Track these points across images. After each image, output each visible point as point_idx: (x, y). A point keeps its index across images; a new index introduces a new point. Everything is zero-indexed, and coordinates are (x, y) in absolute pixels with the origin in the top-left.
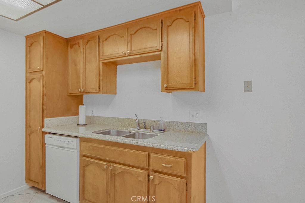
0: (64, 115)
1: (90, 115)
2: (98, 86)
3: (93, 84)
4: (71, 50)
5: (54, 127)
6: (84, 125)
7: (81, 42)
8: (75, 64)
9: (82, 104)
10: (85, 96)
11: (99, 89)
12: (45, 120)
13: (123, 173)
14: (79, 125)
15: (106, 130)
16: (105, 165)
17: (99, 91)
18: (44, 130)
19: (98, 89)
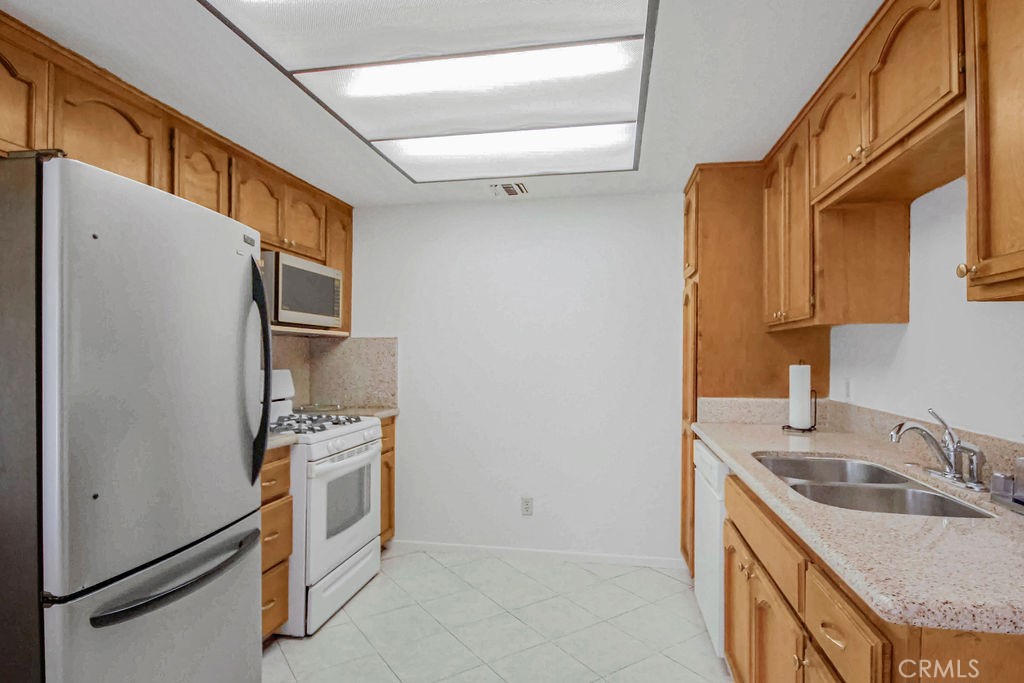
0: (754, 392)
1: (843, 400)
2: (807, 299)
4: (769, 195)
5: (721, 423)
6: (804, 431)
7: (781, 159)
11: (813, 306)
12: (702, 401)
14: (789, 427)
15: (828, 455)
17: (814, 316)
18: (692, 427)
19: (807, 309)
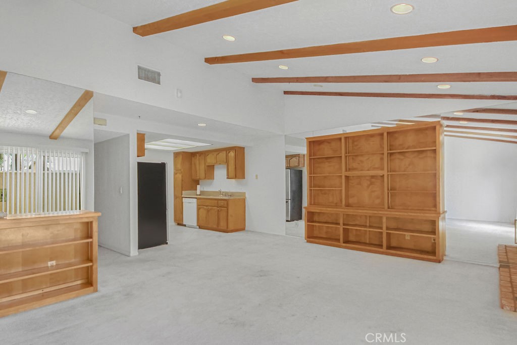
1: (202, 190)
2: (205, 176)
3: (203, 175)
4: (193, 159)
5: (186, 194)
7: (198, 155)
8: (195, 164)
9: (199, 184)
10: (200, 181)
12: (183, 192)
13: (211, 209)
16: (205, 207)
17: (205, 178)
18: (183, 196)
